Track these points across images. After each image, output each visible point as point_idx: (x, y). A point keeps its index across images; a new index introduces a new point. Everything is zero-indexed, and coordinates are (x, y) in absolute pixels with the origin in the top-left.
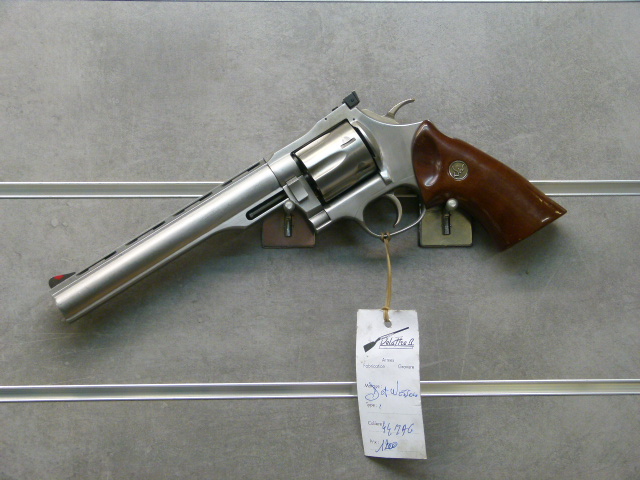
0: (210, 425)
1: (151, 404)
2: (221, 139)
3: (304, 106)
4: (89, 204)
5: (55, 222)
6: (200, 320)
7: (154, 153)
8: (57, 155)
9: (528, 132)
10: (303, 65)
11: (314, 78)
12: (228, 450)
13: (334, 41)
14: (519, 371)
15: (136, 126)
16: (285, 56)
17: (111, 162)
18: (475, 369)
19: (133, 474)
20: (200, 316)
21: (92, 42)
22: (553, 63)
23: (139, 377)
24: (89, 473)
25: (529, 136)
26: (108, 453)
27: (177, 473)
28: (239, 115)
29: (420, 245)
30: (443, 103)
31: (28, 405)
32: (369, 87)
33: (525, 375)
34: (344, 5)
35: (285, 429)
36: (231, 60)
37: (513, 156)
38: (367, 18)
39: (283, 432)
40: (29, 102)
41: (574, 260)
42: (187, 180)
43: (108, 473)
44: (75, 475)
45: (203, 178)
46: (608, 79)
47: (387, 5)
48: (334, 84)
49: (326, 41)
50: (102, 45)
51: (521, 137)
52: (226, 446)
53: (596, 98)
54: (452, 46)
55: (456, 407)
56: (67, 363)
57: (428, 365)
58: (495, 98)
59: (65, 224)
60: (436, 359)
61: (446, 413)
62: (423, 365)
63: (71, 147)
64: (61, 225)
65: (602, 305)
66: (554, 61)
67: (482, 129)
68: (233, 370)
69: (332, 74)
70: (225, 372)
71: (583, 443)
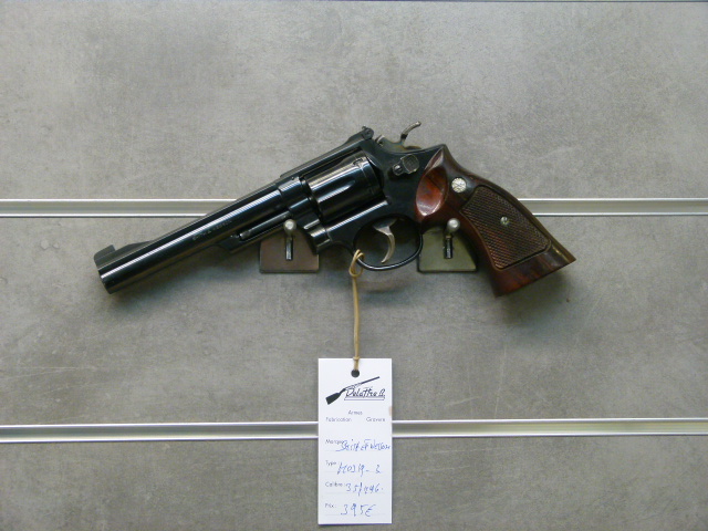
0: (217, 468)
1: (152, 445)
2: (230, 152)
3: (322, 116)
4: (83, 223)
5: (45, 244)
6: (206, 352)
7: (156, 167)
8: (47, 169)
9: (570, 145)
10: (320, 71)
11: (333, 85)
12: (237, 496)
13: (354, 44)
14: (559, 409)
15: (135, 138)
16: (301, 60)
17: (107, 177)
18: (510, 407)
19: (131, 523)
20: (206, 348)
21: (87, 44)
22: (596, 69)
23: (138, 415)
24: (83, 522)
25: (570, 149)
26: (104, 501)
27: (180, 522)
28: (249, 125)
29: (419, 270)
30: (475, 112)
31: (15, 447)
32: (393, 95)
33: (565, 413)
35: (300, 473)
36: (241, 65)
37: (553, 172)
38: (391, 18)
39: (298, 476)
40: (16, 111)
41: (620, 286)
43: (104, 522)
44: (67, 524)
45: (210, 195)
46: (658, 87)
48: (355, 91)
49: (347, 44)
50: (97, 47)
51: (561, 150)
52: (235, 492)
53: (644, 107)
54: (485, 50)
55: (488, 449)
56: (58, 400)
57: (458, 402)
58: (533, 107)
59: (56, 246)
60: (468, 395)
61: (478, 456)
62: (452, 403)
63: (63, 160)
64: (51, 247)
65: (650, 336)
66: (598, 66)
67: (519, 142)
68: (242, 408)
69: (353, 80)
70: (233, 410)
71: (630, 489)
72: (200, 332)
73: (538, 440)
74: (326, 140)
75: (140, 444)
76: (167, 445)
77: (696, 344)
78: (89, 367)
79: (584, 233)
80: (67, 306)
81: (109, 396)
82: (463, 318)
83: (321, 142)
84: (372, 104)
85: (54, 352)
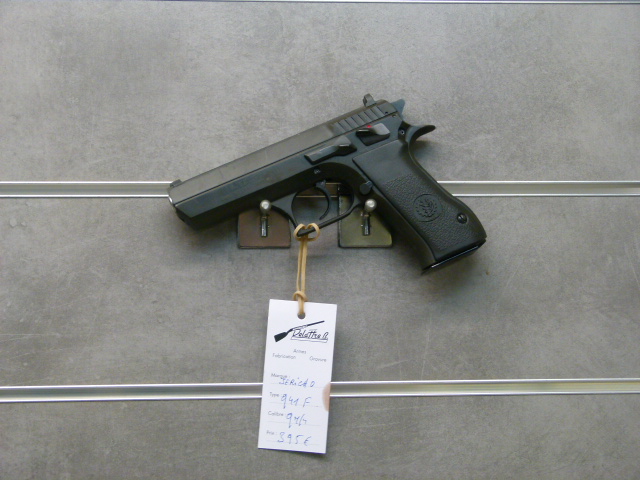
0: (170, 426)
1: (111, 405)
2: (181, 139)
3: (265, 106)
4: (48, 204)
5: (13, 222)
6: (160, 320)
7: (114, 153)
8: (15, 154)
9: (489, 133)
10: (264, 65)
11: (275, 78)
12: (189, 451)
13: (294, 41)
14: (479, 369)
15: (95, 126)
16: (246, 56)
17: (70, 161)
18: (435, 369)
19: (92, 475)
20: (161, 316)
21: (52, 41)
22: (512, 64)
23: (98, 377)
24: (48, 474)
25: (489, 137)
26: (67, 455)
27: (137, 475)
28: (199, 115)
29: (339, 246)
32: (330, 88)
34: (305, 4)
36: (191, 60)
37: (474, 157)
38: (328, 18)
41: (534, 260)
42: (148, 180)
43: (67, 475)
44: (33, 477)
46: (568, 80)
47: (347, 5)
48: (295, 84)
49: (287, 41)
50: (61, 43)
51: (481, 137)
52: (186, 447)
53: (555, 99)
54: (412, 47)
55: (416, 407)
56: (26, 364)
57: (388, 365)
58: (456, 98)
59: (24, 224)
60: (397, 359)
61: (406, 413)
62: (383, 366)
63: (29, 147)
64: (19, 225)
65: (561, 305)
66: (514, 62)
67: (443, 130)
68: (193, 371)
69: (293, 74)
70: (185, 372)
71: (543, 442)
72: (154, 302)
73: (461, 399)
74: (269, 128)
75: (100, 404)
76: (125, 405)
77: (602, 312)
78: (53, 333)
79: (502, 212)
80: (33, 279)
81: (71, 360)
82: (393, 289)
83: (265, 130)
84: (311, 96)
85: (22, 321)
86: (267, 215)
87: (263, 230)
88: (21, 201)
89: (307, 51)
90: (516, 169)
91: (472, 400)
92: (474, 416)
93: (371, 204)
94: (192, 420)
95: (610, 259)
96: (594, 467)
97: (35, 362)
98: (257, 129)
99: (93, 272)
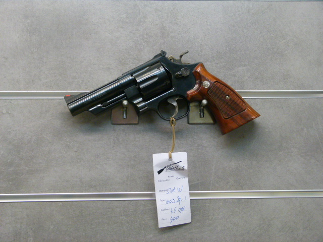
86: (126, 108)
87: (125, 115)
88: (8, 100)
89: (153, 25)
90: (258, 84)
91: (236, 201)
92: (237, 209)
93: (205, 102)
94: (94, 211)
95: (305, 129)
96: (297, 234)
97: (16, 182)
98: (127, 64)
99: (45, 136)
